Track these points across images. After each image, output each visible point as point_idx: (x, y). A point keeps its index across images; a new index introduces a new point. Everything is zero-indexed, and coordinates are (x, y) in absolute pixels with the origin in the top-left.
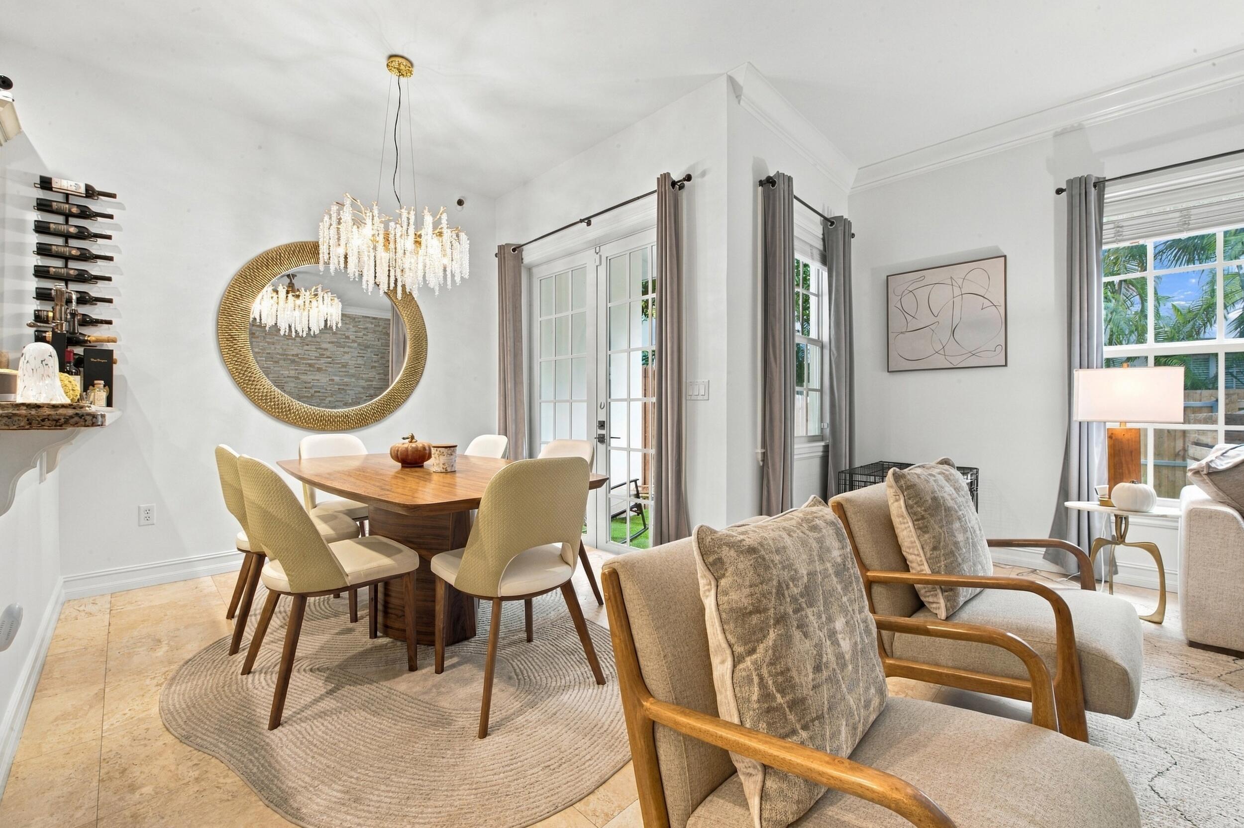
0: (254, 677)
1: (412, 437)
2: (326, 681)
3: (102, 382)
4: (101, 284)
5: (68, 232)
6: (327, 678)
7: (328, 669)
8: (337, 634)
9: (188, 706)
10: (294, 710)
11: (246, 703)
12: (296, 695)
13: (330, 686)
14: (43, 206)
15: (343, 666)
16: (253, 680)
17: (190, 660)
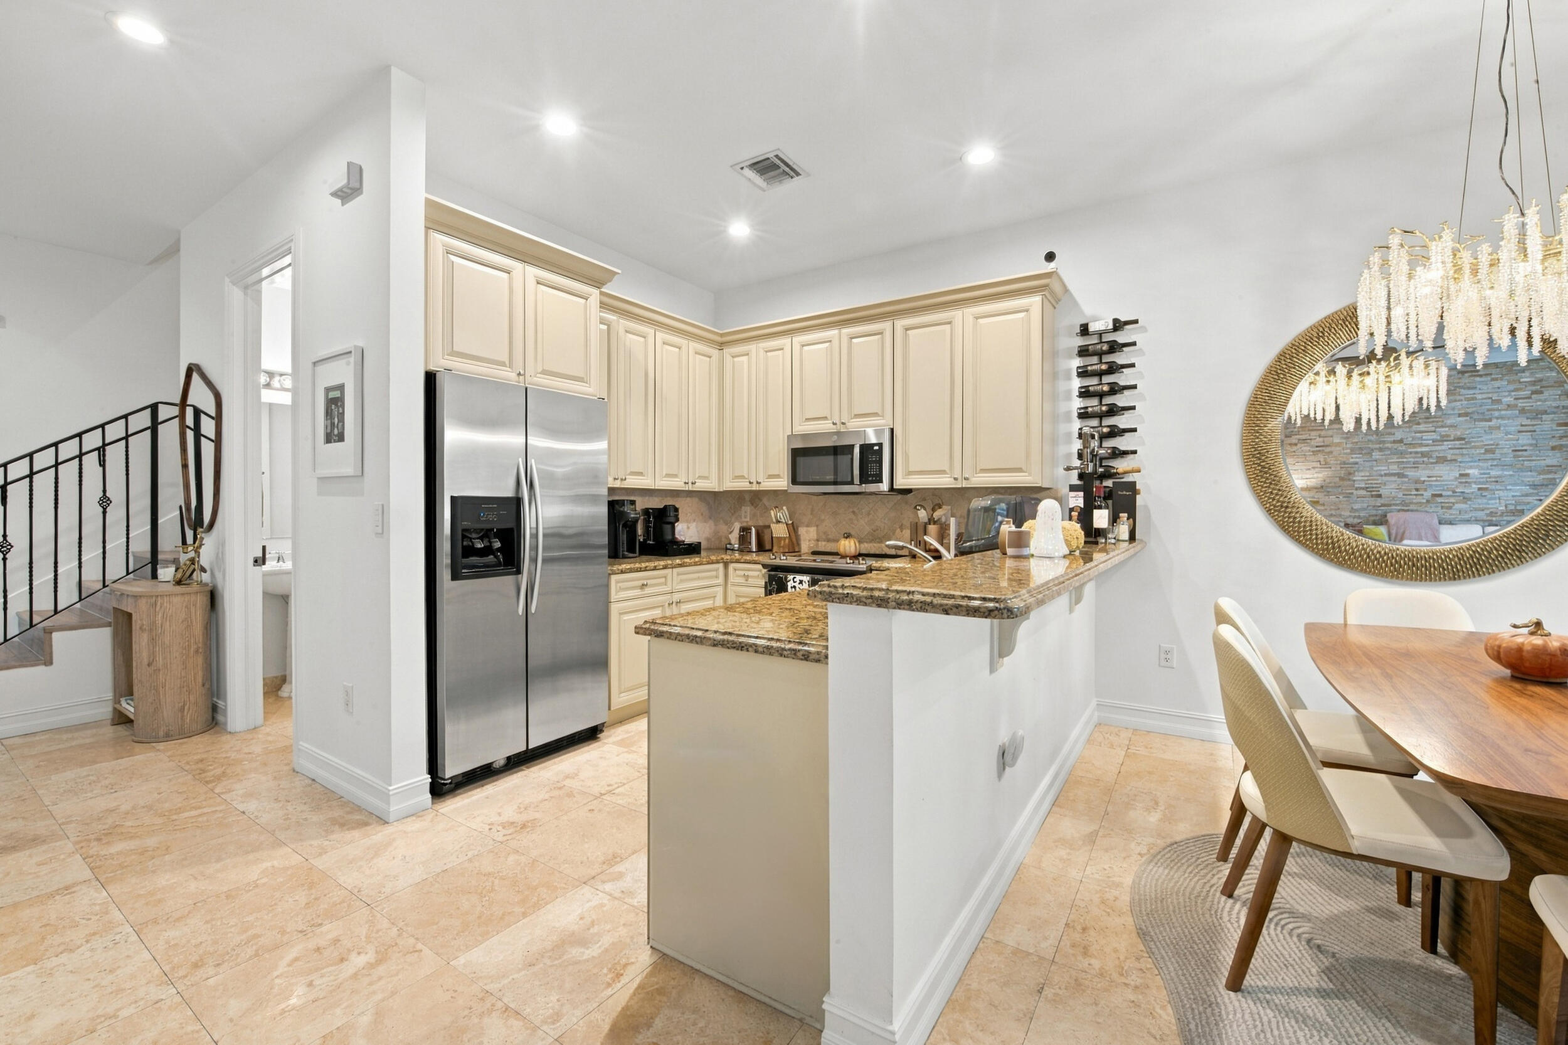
0: (1235, 903)
1: (1538, 624)
2: (1323, 972)
3: (1126, 515)
4: (1128, 414)
5: (1101, 370)
6: (1327, 968)
7: (1334, 955)
8: (1369, 910)
9: (1156, 898)
10: (1266, 983)
11: (1213, 933)
12: (1275, 964)
13: (1327, 985)
14: (1083, 352)
15: (1358, 964)
16: (1232, 909)
17: (1176, 843)
